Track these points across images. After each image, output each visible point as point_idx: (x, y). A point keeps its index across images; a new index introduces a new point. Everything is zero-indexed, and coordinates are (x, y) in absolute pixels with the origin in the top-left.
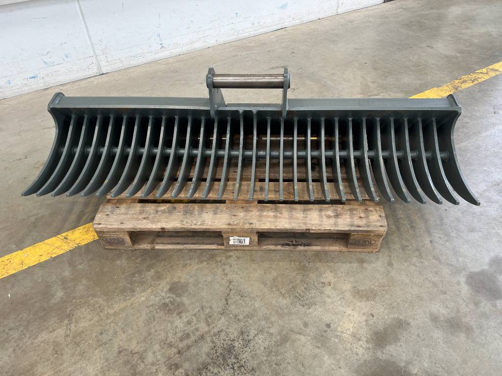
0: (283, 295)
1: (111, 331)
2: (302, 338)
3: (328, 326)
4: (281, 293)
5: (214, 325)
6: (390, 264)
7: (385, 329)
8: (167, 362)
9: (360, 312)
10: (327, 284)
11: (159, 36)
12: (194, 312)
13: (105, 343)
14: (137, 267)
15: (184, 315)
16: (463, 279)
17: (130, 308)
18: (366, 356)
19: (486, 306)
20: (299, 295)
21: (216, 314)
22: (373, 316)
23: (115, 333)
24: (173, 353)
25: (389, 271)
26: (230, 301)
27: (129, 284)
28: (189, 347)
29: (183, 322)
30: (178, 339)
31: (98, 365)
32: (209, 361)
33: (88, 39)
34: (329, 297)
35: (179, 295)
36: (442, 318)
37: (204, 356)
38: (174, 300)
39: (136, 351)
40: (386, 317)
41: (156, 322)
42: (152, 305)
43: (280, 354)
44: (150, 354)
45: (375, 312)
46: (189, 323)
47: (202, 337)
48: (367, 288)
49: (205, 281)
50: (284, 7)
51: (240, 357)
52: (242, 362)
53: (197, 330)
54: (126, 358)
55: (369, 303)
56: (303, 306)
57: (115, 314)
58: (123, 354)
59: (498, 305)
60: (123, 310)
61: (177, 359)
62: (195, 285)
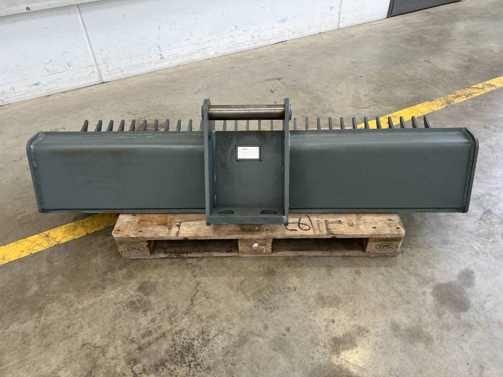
0: (248, 299)
1: (78, 326)
2: (261, 340)
3: (288, 329)
4: (246, 296)
5: (177, 324)
6: (358, 272)
7: (345, 335)
8: (127, 357)
9: (322, 317)
10: (292, 289)
11: (159, 46)
12: (159, 311)
13: (71, 336)
14: (111, 266)
15: (149, 313)
16: (429, 290)
17: (99, 304)
18: (321, 361)
19: (449, 317)
20: (264, 299)
21: (180, 314)
22: (334, 322)
23: (82, 327)
24: (133, 348)
25: (355, 279)
26: (195, 302)
27: (100, 281)
28: (149, 344)
29: (148, 320)
30: (140, 336)
31: (62, 356)
32: (167, 357)
33: (90, 49)
34: (293, 302)
35: (147, 294)
36: (403, 327)
37: (163, 353)
38: (141, 298)
39: (99, 345)
40: (347, 324)
41: (121, 319)
42: (120, 303)
43: (237, 355)
44: (112, 349)
45: (336, 318)
46: (153, 321)
47: (164, 335)
48: (332, 295)
49: (174, 282)
50: (283, 21)
51: (197, 356)
52: (199, 361)
53: (160, 327)
54: (88, 351)
55: (331, 309)
56: (266, 309)
57: (84, 309)
58: (86, 347)
59: (462, 317)
60: (91, 305)
61: (137, 355)
62: (164, 285)
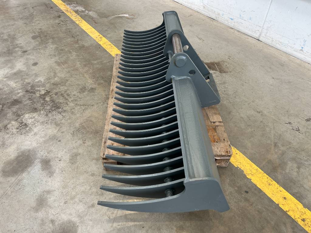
1: (76, 76)
3: (60, 141)
5: (71, 102)
6: (93, 175)
7: (50, 165)
9: (64, 155)
10: (84, 142)
12: (79, 96)
13: (72, 76)
15: (79, 93)
17: (86, 79)
18: (39, 155)
21: (76, 102)
22: (60, 161)
24: (62, 93)
25: (87, 173)
26: (82, 107)
27: (97, 77)
28: (63, 96)
30: (68, 93)
31: (64, 76)
32: (56, 102)
34: (76, 142)
35: (89, 91)
36: (48, 196)
37: (58, 101)
38: (87, 90)
39: (66, 84)
40: (57, 167)
41: (77, 86)
42: (85, 84)
43: (51, 123)
44: (64, 87)
45: (62, 162)
46: (74, 95)
47: (66, 100)
48: (78, 160)
49: (95, 98)
51: (54, 111)
52: (51, 112)
53: (71, 98)
54: (64, 82)
55: (68, 160)
58: (66, 81)
60: (85, 77)
61: (59, 94)
62: (93, 95)
